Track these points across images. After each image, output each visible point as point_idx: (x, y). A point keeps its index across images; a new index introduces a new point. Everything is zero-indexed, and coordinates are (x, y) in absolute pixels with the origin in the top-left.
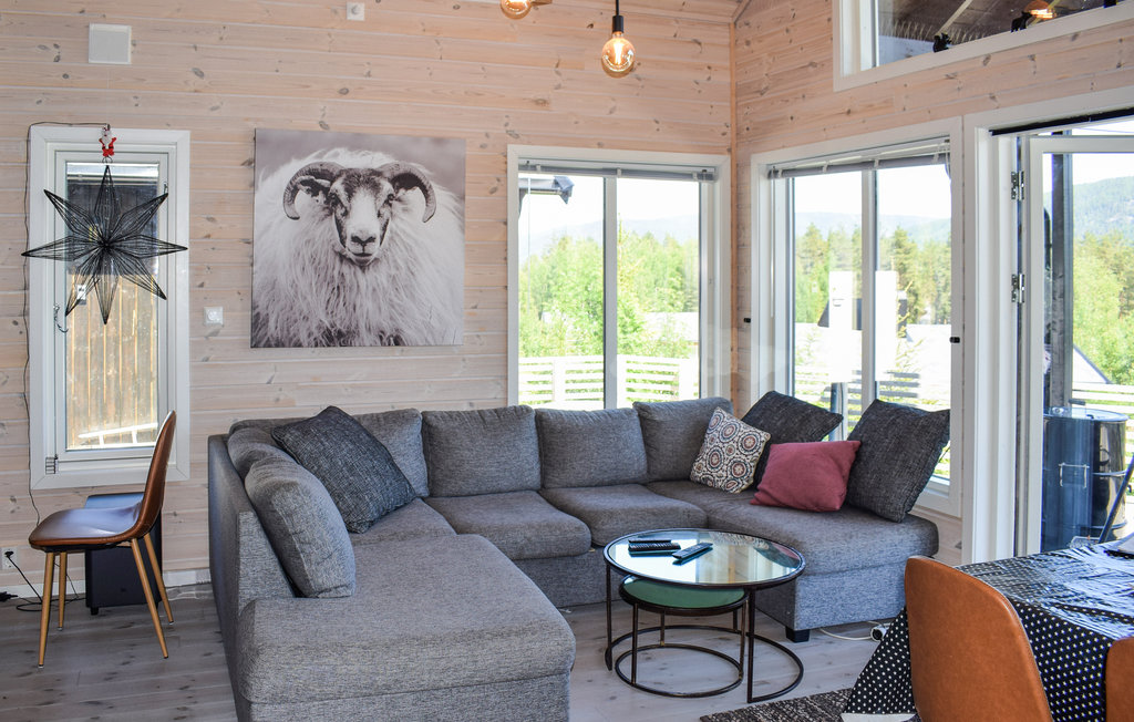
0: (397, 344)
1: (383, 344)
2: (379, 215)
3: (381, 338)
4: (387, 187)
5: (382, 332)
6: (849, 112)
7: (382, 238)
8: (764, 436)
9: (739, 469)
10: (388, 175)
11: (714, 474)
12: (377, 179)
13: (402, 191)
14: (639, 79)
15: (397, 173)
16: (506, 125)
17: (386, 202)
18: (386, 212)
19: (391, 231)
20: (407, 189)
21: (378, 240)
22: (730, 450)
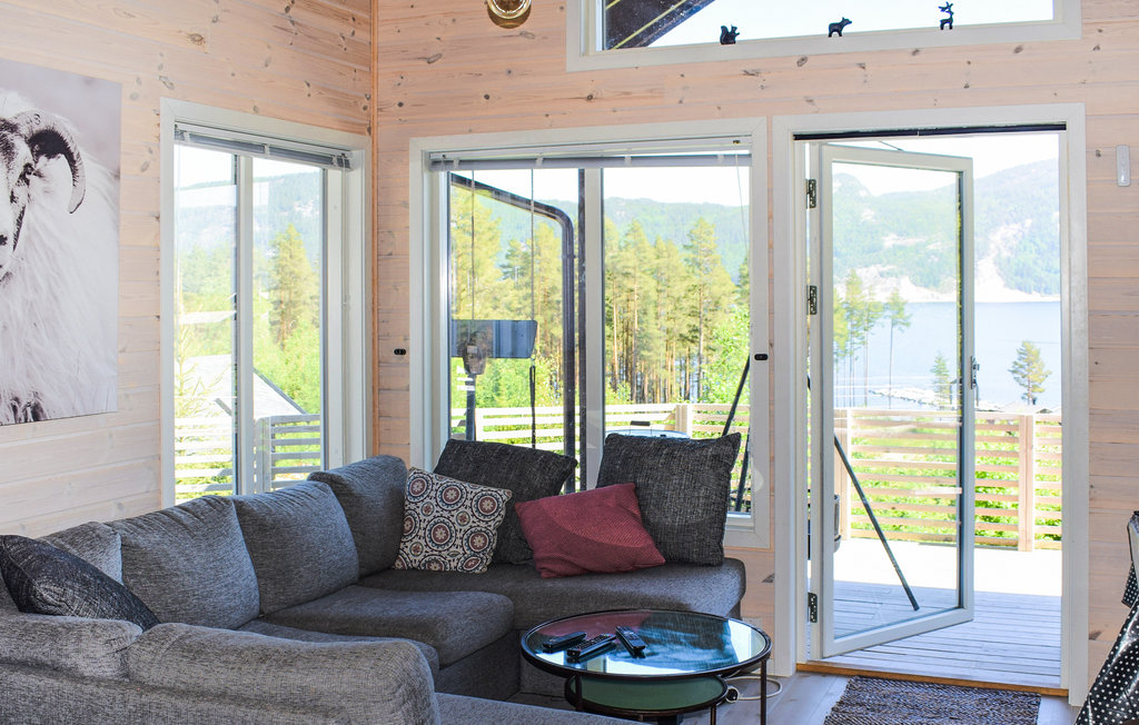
0: (36, 418)
1: (18, 421)
2: (13, 199)
3: (15, 409)
4: (23, 152)
5: (17, 399)
6: (590, 98)
7: (17, 237)
8: (504, 495)
9: (479, 541)
10: (24, 130)
11: (444, 554)
12: (10, 136)
13: (43, 159)
14: (293, 22)
15: (36, 129)
16: (161, 67)
17: (22, 176)
18: (20, 192)
19: (28, 228)
20: (49, 157)
21: (10, 241)
22: (463, 519)
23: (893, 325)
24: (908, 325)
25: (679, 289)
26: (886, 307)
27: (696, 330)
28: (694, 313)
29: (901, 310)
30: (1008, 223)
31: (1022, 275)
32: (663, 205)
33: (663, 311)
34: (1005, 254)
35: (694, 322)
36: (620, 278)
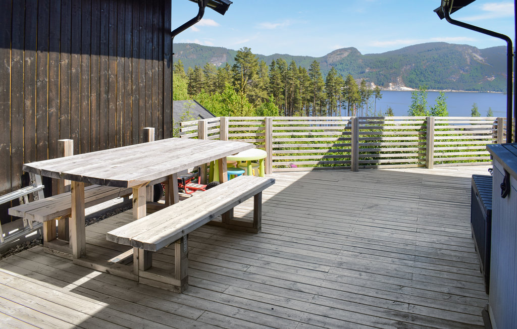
23: (376, 97)
24: (381, 98)
25: (307, 84)
26: (374, 92)
27: (313, 98)
28: (312, 92)
29: (378, 93)
30: (406, 65)
31: (411, 82)
32: (293, 56)
33: (301, 91)
34: (405, 75)
35: (312, 95)
36: (287, 80)
